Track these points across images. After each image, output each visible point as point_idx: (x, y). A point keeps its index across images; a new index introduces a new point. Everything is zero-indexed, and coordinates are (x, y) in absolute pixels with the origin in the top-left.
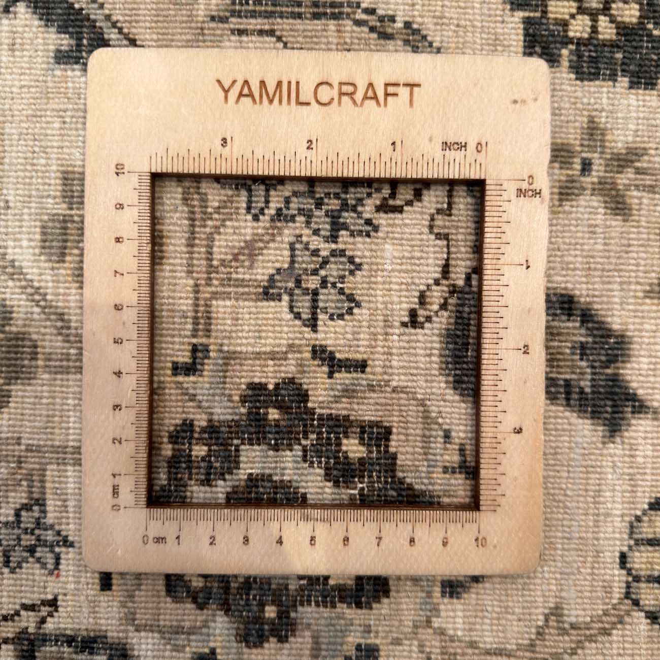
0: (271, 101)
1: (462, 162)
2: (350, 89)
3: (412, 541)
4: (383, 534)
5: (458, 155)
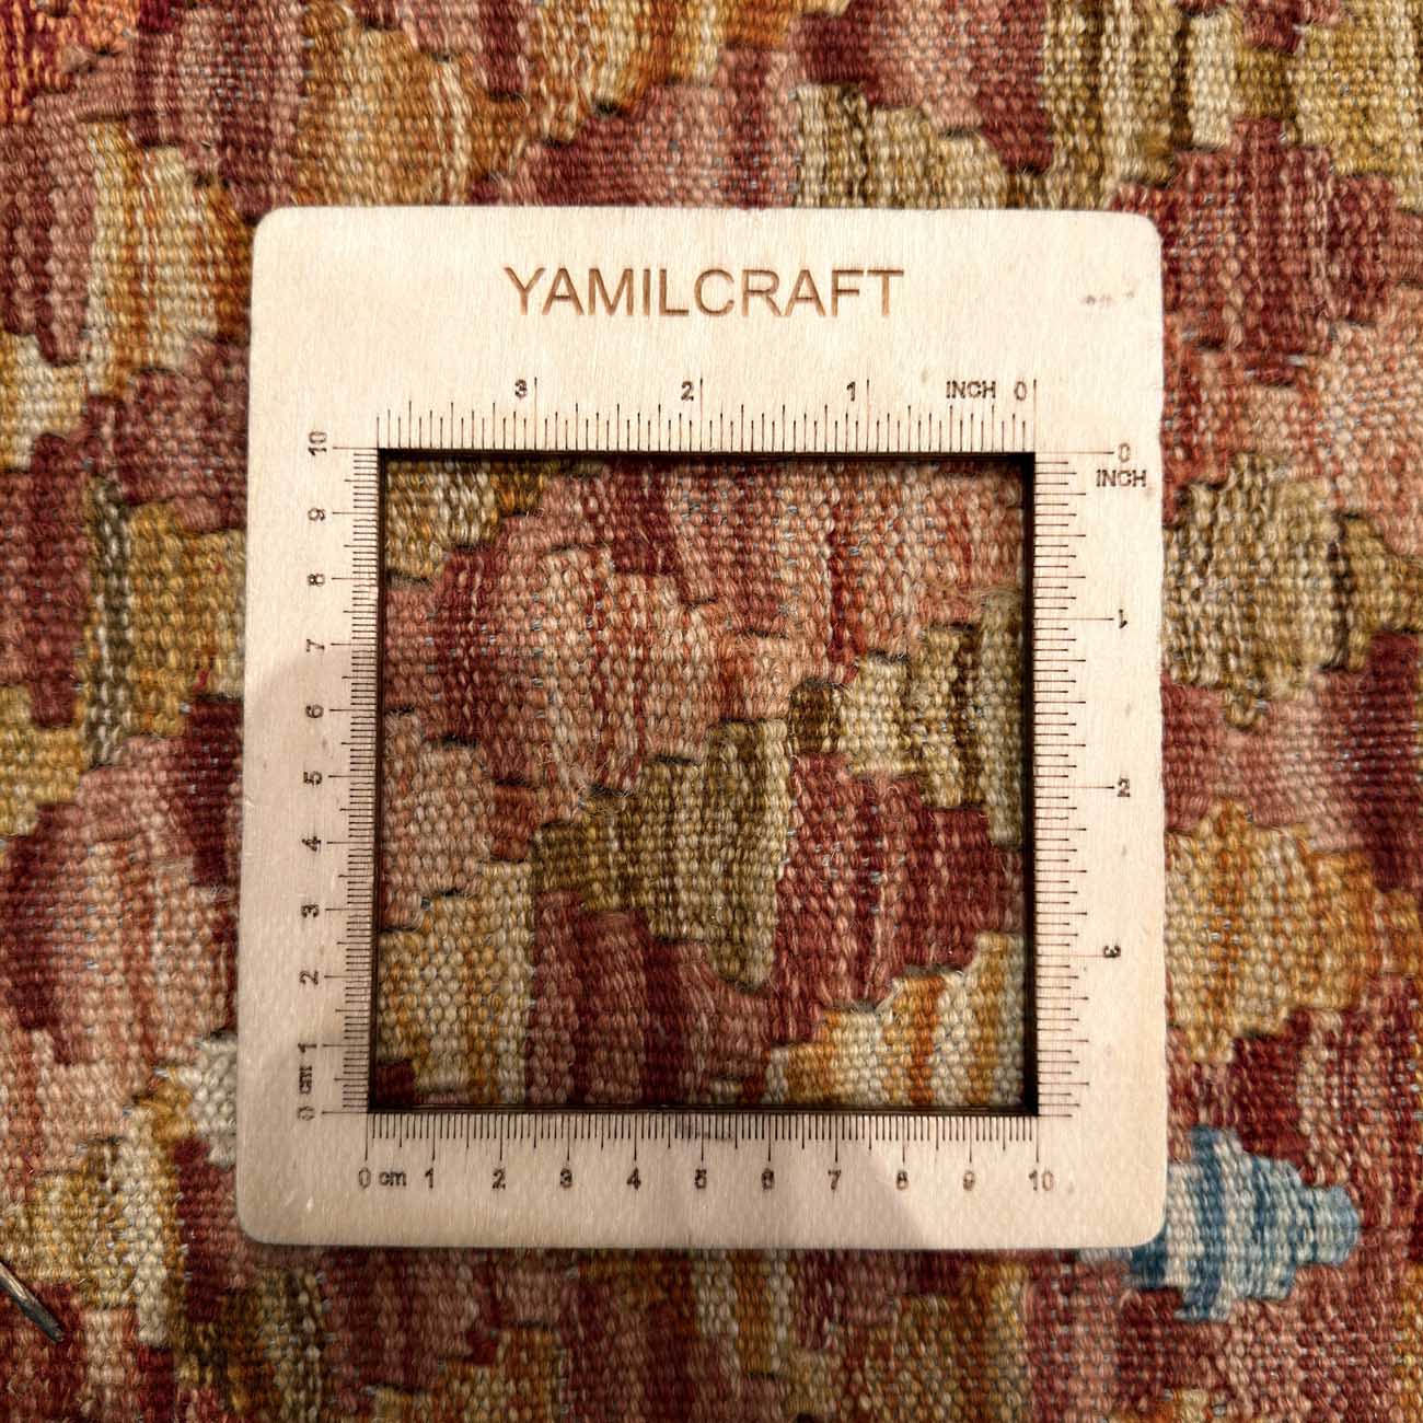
0: (612, 309)
1: (988, 420)
2: (766, 282)
3: (902, 1178)
4: (842, 1166)
5: (981, 406)
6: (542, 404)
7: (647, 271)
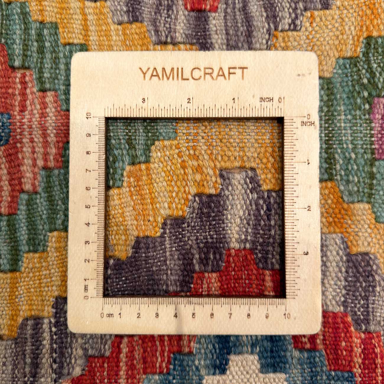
0: (168, 79)
1: (271, 108)
2: (210, 71)
3: (249, 315)
4: (232, 312)
5: (269, 104)
6: (149, 104)
7: (178, 68)
